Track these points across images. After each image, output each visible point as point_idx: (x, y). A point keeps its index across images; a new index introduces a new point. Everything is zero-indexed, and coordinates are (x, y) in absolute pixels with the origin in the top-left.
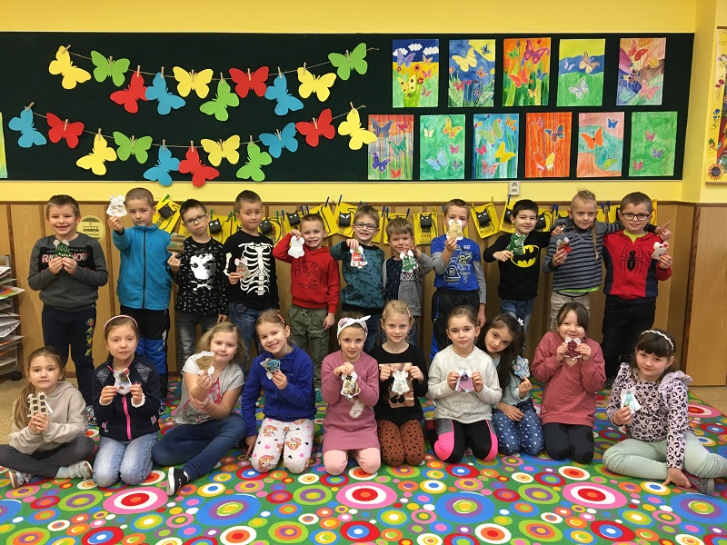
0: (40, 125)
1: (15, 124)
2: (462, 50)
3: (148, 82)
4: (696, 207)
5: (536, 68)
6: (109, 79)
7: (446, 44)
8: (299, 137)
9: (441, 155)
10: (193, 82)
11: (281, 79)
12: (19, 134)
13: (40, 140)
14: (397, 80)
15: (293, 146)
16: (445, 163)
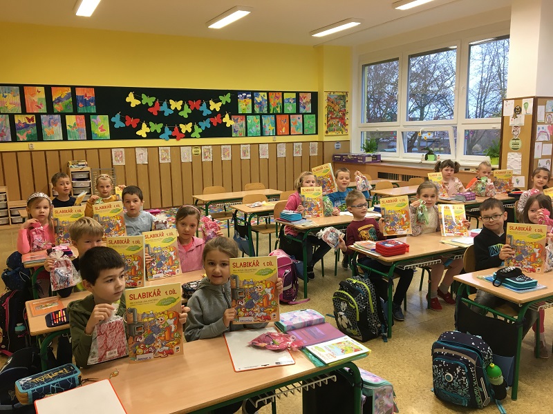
0: (123, 120)
1: (113, 120)
2: (258, 96)
3: (161, 105)
4: (323, 142)
5: (278, 101)
6: (147, 104)
7: (253, 93)
8: (211, 123)
9: (253, 128)
10: (176, 105)
11: (204, 104)
12: (115, 123)
13: (123, 125)
14: (240, 105)
15: (209, 126)
16: (255, 131)
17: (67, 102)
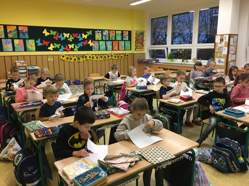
0: (41, 42)
1: (37, 42)
2: (104, 32)
3: (59, 35)
4: (134, 54)
5: (113, 35)
6: (53, 34)
7: (102, 31)
8: (83, 44)
9: (102, 47)
10: (66, 35)
11: (80, 35)
14: (96, 36)
17: (14, 33)
